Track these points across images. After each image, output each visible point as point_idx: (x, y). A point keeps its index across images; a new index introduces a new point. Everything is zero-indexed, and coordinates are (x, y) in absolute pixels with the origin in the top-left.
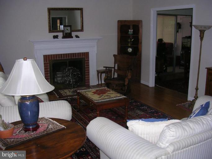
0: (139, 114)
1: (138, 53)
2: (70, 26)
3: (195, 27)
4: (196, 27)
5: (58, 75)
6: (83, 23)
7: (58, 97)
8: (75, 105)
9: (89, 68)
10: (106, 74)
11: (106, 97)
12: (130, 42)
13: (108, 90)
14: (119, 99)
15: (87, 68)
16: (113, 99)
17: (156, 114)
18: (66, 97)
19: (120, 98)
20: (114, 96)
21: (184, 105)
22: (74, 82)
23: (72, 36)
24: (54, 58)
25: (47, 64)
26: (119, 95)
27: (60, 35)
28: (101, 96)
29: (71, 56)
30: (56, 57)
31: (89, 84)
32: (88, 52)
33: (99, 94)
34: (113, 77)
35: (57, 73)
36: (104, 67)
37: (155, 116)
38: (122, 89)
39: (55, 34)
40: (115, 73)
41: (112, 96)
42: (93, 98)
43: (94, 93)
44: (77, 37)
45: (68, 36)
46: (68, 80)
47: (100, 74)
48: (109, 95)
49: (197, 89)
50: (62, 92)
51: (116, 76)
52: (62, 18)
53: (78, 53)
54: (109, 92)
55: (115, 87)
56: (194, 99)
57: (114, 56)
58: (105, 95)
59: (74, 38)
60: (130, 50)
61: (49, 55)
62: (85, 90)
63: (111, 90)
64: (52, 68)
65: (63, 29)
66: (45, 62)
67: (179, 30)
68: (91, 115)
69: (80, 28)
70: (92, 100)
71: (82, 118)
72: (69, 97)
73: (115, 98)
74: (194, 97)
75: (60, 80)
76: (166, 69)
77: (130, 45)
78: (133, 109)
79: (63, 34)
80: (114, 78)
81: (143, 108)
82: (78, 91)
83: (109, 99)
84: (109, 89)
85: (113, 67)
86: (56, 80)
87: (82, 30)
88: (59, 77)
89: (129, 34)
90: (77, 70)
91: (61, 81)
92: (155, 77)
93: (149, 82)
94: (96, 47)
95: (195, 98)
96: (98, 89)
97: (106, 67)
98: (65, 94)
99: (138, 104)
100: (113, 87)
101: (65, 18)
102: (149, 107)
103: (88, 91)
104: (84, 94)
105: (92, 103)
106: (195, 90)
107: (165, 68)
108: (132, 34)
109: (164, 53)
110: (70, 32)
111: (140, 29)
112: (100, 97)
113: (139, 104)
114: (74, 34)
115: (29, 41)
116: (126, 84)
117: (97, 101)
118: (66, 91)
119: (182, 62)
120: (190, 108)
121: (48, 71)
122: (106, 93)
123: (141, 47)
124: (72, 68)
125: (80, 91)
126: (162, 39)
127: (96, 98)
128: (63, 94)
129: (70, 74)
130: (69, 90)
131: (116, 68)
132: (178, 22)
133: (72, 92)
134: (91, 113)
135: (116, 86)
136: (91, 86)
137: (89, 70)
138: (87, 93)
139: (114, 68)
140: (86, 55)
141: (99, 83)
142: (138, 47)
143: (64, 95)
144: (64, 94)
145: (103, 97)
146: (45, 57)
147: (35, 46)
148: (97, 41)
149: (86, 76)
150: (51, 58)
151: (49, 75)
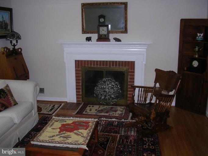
9: (133, 82)
15: (130, 82)
20: (74, 139)
23: (110, 38)
24: (88, 64)
25: (79, 71)
26: (82, 140)
27: (95, 36)
28: (58, 135)
29: (110, 64)
30: (91, 64)
32: (134, 62)
39: (89, 35)
41: (72, 139)
44: (117, 40)
45: (103, 38)
53: (119, 62)
58: (66, 134)
59: (113, 41)
61: (81, 61)
66: (77, 69)
77: (197, 56)
79: (99, 36)
94: (145, 55)
103: (62, 121)
110: (106, 33)
112: (53, 136)
114: (111, 36)
121: (79, 80)
130: (99, 107)
140: (131, 65)
146: (77, 62)
147: (65, 49)
148: (146, 47)
149: (128, 93)
150: (85, 64)
151: (81, 84)
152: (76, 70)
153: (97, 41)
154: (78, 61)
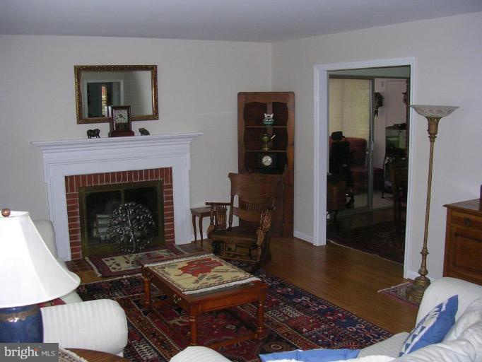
0: (291, 316)
1: (285, 168)
2: (127, 108)
3: (416, 110)
4: (419, 109)
5: (100, 223)
6: (156, 100)
7: (99, 275)
8: (139, 296)
9: (172, 203)
10: (212, 220)
11: (212, 281)
12: (268, 142)
13: (216, 262)
14: (242, 285)
15: (167, 204)
16: (227, 285)
17: (331, 315)
18: (118, 276)
19: (244, 282)
20: (230, 277)
21: (396, 291)
22: (138, 239)
23: (133, 130)
24: (90, 182)
25: (74, 196)
26: (241, 274)
27: (104, 128)
28: (201, 278)
29: (130, 178)
30: (96, 181)
31: (174, 242)
32: (171, 168)
33: (194, 273)
34: (228, 226)
35: (99, 216)
36: (207, 204)
37: (329, 320)
38: (249, 255)
39: (93, 127)
40: (234, 217)
41: (227, 276)
42: (180, 282)
43: (185, 270)
44: (144, 132)
45: (122, 130)
46: (122, 233)
47: (197, 219)
48: (219, 274)
49: (425, 253)
50: (109, 263)
51: (236, 223)
52: (111, 84)
53: (147, 171)
54: (218, 268)
55: (233, 249)
56: (419, 275)
57: (231, 175)
58: (208, 275)
59: (138, 136)
60: (267, 161)
61: (77, 177)
62: (163, 263)
63: (223, 262)
64: (85, 206)
65: (110, 116)
66: (69, 193)
67: (380, 109)
68: (177, 323)
69: (150, 112)
70: (179, 290)
71: (156, 331)
72: (124, 277)
73: (233, 284)
74: (419, 272)
75: (103, 233)
76: (352, 201)
77: (266, 149)
78: (277, 304)
79: (111, 127)
80: (230, 228)
81: (300, 300)
82: (146, 266)
83: (218, 287)
84: (218, 260)
85: (230, 202)
86: (95, 234)
87: (155, 116)
88: (102, 226)
89: (265, 125)
90: (143, 210)
91: (108, 236)
92: (328, 221)
93: (312, 235)
94: (188, 155)
95: (422, 275)
96: (194, 258)
97: (212, 204)
98: (118, 267)
99: (288, 292)
100: (230, 249)
101: (119, 83)
102: (314, 298)
103: (169, 266)
104: (160, 273)
105: (178, 296)
106: (421, 255)
107: (348, 199)
108: (272, 125)
109: (345, 165)
110: (126, 121)
111: (290, 113)
112: (197, 281)
113: (290, 290)
114: (136, 126)
115: (31, 143)
116: (258, 243)
117: (189, 292)
118: (119, 259)
119: (388, 183)
120: (410, 297)
121: (75, 214)
122: (212, 270)
123: (293, 152)
124: (132, 205)
125: (151, 265)
126: (341, 133)
127: (187, 284)
128: (110, 268)
129: (127, 220)
130: (126, 258)
131: (236, 204)
132: (376, 91)
133: (132, 263)
134: (178, 317)
135: (237, 246)
136: (179, 246)
137: (172, 209)
138: (166, 270)
139: (231, 204)
140: (167, 173)
141: (198, 239)
142: (286, 153)
143: (113, 271)
144: (113, 268)
145: (204, 280)
146: (69, 180)
147: (45, 155)
148: (190, 142)
149: (166, 224)
150: (84, 182)
151: (79, 222)
152: (68, 196)
153: (109, 136)
154: (71, 177)
